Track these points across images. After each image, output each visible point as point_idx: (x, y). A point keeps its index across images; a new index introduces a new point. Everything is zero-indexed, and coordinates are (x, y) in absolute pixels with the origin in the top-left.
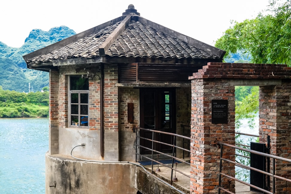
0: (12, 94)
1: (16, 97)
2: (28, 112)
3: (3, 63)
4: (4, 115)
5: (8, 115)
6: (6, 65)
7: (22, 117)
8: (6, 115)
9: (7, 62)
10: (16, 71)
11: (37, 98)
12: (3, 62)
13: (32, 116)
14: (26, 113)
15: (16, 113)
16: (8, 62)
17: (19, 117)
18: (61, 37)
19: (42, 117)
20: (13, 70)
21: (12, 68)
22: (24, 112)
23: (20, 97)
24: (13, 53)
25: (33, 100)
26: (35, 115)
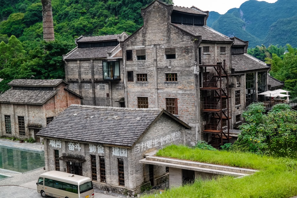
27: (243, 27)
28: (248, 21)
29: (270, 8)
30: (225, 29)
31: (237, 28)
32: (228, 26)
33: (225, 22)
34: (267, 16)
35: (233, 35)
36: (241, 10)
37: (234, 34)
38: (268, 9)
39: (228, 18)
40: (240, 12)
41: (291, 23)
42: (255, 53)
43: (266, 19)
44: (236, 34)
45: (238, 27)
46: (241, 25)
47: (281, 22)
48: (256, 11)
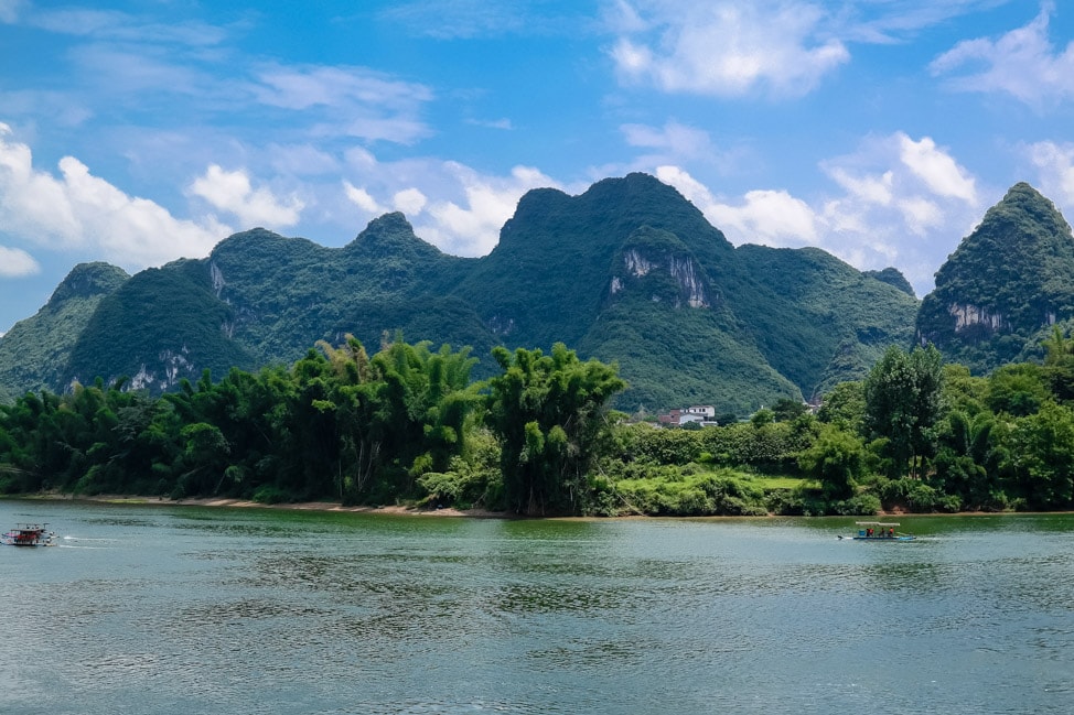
0: (657, 437)
1: (668, 444)
2: (739, 496)
3: (437, 315)
4: (661, 505)
5: (676, 506)
6: (448, 323)
7: (717, 514)
8: (667, 507)
9: (451, 312)
10: (482, 343)
11: (737, 446)
12: (437, 312)
13: (752, 509)
14: (733, 499)
15: (701, 500)
16: (456, 312)
17: (709, 514)
18: (631, 215)
19: (783, 514)
20: (474, 339)
21: (470, 332)
22: (727, 497)
23: (684, 444)
24: (463, 277)
25: (725, 455)
26: (758, 506)
27: (224, 327)
28: (243, 309)
29: (326, 266)
30: (147, 329)
31: (201, 326)
32: (161, 318)
33: (150, 299)
34: (314, 295)
35: (183, 354)
36: (214, 266)
37: (184, 349)
38: (321, 269)
39: (162, 284)
40: (212, 274)
41: (409, 320)
42: (303, 383)
43: (314, 307)
44: (194, 350)
45: (204, 324)
46: (215, 319)
47: (374, 314)
48: (273, 274)
